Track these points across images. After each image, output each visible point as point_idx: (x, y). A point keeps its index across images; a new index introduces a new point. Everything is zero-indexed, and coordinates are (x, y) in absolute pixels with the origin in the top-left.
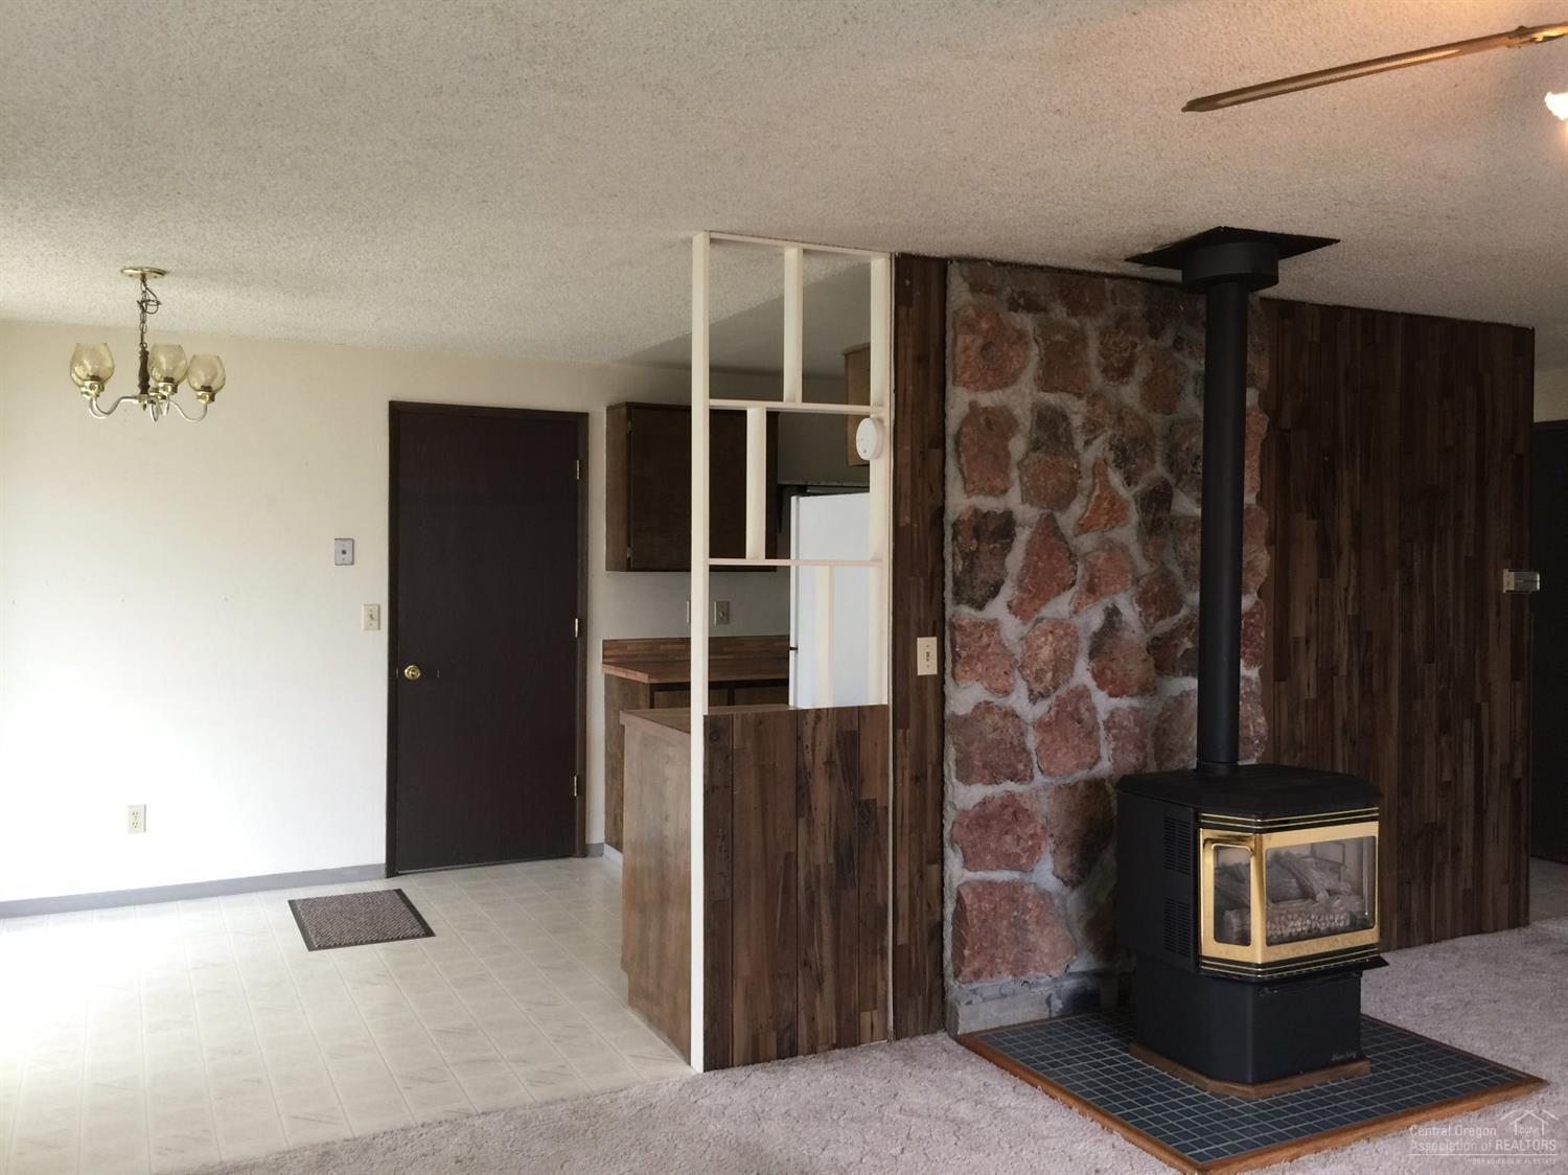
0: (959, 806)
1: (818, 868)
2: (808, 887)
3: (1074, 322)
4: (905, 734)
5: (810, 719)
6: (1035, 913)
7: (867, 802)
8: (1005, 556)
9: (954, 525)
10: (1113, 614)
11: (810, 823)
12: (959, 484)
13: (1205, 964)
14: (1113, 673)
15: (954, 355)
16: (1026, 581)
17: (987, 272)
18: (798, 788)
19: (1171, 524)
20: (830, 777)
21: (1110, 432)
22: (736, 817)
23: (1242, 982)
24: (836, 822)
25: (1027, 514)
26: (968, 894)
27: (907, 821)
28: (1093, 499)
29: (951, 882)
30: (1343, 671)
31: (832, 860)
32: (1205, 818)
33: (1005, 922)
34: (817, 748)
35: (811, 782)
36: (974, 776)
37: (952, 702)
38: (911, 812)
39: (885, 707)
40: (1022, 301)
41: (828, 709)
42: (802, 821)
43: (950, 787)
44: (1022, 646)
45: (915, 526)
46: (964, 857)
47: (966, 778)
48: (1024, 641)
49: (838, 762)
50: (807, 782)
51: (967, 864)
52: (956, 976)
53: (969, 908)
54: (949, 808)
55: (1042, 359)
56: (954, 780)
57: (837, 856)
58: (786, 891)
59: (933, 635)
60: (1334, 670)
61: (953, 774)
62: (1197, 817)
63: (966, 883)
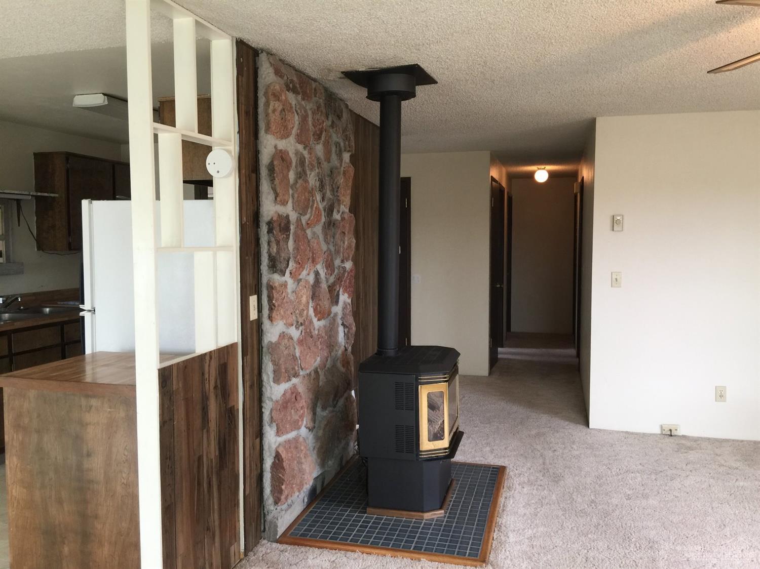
0: (274, 398)
1: (212, 460)
2: (208, 476)
3: (303, 103)
4: (247, 358)
5: (207, 358)
6: (304, 452)
7: (231, 408)
8: (288, 242)
9: (269, 223)
10: (317, 274)
11: (208, 431)
12: (272, 196)
13: (422, 455)
14: (320, 307)
15: (267, 115)
16: (298, 257)
17: (281, 65)
18: (203, 409)
19: (334, 224)
20: (216, 397)
21: (317, 170)
22: (176, 439)
23: (438, 459)
24: (219, 427)
25: (293, 216)
26: (282, 451)
27: (248, 416)
28: (314, 209)
29: (270, 447)
31: (217, 454)
32: (421, 379)
33: (296, 462)
34: (210, 381)
35: (208, 403)
36: (281, 379)
37: (269, 335)
38: (249, 408)
39: (236, 344)
40: (291, 86)
41: (214, 350)
42: (205, 431)
43: (269, 388)
44: (293, 296)
45: (248, 223)
46: (277, 429)
47: (277, 381)
48: (294, 294)
49: (219, 386)
50: (207, 404)
51: (279, 433)
52: (277, 502)
53: (284, 460)
54: (267, 401)
55: (299, 123)
56: (272, 383)
57: (220, 449)
58: (199, 484)
59: (255, 294)
61: (271, 379)
62: (417, 379)
63: (280, 444)
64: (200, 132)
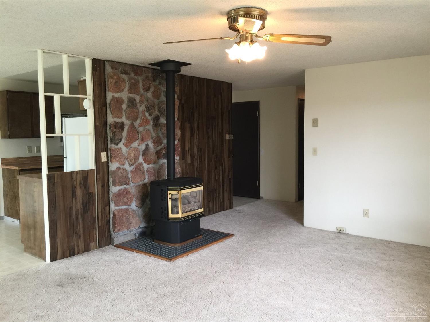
0: (113, 192)
1: (78, 210)
2: (76, 214)
3: (136, 77)
4: (99, 176)
5: (75, 173)
6: (131, 215)
7: (90, 193)
8: (122, 133)
9: (110, 125)
10: (147, 146)
11: (76, 199)
12: (111, 115)
13: (170, 219)
14: (148, 159)
15: (108, 84)
16: (128, 138)
17: (116, 65)
18: (73, 191)
19: (160, 125)
20: (81, 187)
21: (145, 104)
22: (56, 199)
23: (177, 222)
24: (83, 198)
25: (127, 122)
26: (116, 212)
27: (100, 197)
28: (142, 119)
29: (112, 210)
30: (196, 157)
31: (82, 207)
32: (169, 188)
33: (125, 218)
34: (77, 180)
35: (76, 189)
36: (117, 185)
37: (111, 168)
38: (101, 194)
39: (94, 170)
40: (124, 72)
41: (79, 171)
42: (74, 199)
43: (111, 188)
44: (127, 154)
45: (100, 125)
46: (115, 203)
47: (115, 185)
48: (127, 153)
49: (83, 184)
50: (75, 189)
51: (115, 205)
52: (114, 231)
53: (116, 215)
54: (111, 193)
55: (129, 86)
56: (112, 186)
57: (83, 206)
58: (70, 216)
59: (105, 152)
60: (194, 157)
61: (112, 184)
62: (167, 188)
63: (116, 209)
64: (70, 94)
